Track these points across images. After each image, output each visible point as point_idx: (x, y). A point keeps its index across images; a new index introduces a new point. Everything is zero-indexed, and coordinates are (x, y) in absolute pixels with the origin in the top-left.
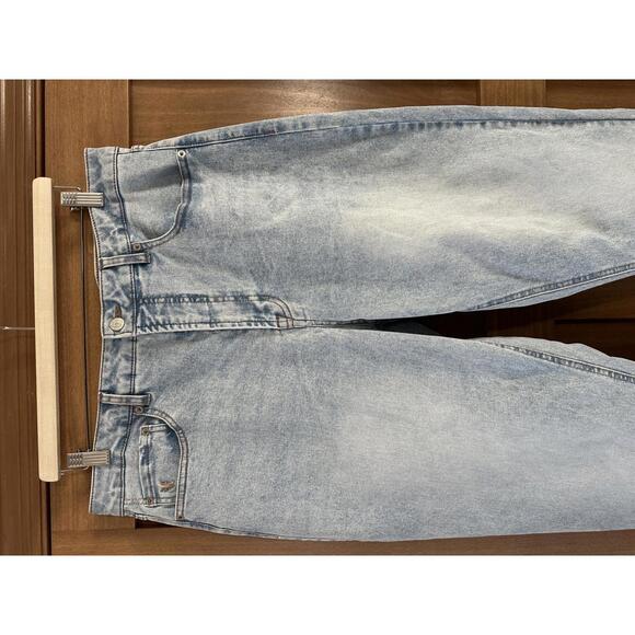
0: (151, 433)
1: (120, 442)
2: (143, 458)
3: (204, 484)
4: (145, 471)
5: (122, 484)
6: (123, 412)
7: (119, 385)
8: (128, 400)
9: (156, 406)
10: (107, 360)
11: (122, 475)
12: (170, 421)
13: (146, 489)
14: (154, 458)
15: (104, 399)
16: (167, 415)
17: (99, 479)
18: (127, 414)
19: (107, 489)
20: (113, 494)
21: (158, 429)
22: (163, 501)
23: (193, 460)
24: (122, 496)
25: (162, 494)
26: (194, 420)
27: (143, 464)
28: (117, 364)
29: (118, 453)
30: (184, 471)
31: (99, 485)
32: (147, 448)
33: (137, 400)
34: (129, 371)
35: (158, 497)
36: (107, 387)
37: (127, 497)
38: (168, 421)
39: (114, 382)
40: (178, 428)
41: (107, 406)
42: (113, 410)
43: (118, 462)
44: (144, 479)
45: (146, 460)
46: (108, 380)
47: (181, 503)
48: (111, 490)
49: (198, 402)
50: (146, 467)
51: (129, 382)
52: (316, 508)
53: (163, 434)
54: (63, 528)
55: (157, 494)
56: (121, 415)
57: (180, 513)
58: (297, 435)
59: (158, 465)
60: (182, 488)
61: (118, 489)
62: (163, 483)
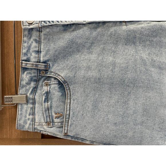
0: (50, 85)
1: (32, 90)
2: (45, 99)
3: (80, 114)
4: (46, 106)
5: (33, 114)
6: (34, 73)
7: (32, 57)
8: (37, 66)
9: (52, 70)
10: (25, 42)
11: (33, 109)
12: (60, 78)
13: (47, 117)
14: (51, 99)
15: (23, 65)
16: (58, 75)
17: (21, 111)
18: (36, 75)
19: (26, 117)
20: (29, 119)
21: (54, 83)
22: (56, 124)
23: (74, 100)
24: (33, 120)
25: (56, 120)
26: (74, 77)
27: (45, 102)
28: (31, 45)
29: (31, 96)
30: (68, 106)
31: (21, 114)
32: (47, 93)
33: (42, 66)
34: (37, 49)
35: (53, 122)
36: (25, 58)
37: (36, 121)
38: (59, 78)
39: (29, 55)
40: (65, 82)
41: (25, 69)
42: (28, 72)
43: (31, 101)
44: (46, 111)
45: (47, 100)
46: (25, 54)
47: (66, 125)
48: (28, 117)
49: (76, 67)
50: (46, 104)
51: (37, 56)
52: (147, 131)
53: (56, 86)
54: (5, 136)
55: (53, 120)
56: (33, 75)
57: (66, 131)
58: (137, 86)
59: (53, 103)
60: (68, 116)
61: (31, 117)
62: (56, 114)
